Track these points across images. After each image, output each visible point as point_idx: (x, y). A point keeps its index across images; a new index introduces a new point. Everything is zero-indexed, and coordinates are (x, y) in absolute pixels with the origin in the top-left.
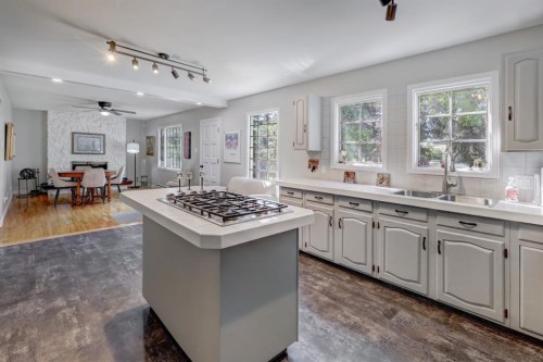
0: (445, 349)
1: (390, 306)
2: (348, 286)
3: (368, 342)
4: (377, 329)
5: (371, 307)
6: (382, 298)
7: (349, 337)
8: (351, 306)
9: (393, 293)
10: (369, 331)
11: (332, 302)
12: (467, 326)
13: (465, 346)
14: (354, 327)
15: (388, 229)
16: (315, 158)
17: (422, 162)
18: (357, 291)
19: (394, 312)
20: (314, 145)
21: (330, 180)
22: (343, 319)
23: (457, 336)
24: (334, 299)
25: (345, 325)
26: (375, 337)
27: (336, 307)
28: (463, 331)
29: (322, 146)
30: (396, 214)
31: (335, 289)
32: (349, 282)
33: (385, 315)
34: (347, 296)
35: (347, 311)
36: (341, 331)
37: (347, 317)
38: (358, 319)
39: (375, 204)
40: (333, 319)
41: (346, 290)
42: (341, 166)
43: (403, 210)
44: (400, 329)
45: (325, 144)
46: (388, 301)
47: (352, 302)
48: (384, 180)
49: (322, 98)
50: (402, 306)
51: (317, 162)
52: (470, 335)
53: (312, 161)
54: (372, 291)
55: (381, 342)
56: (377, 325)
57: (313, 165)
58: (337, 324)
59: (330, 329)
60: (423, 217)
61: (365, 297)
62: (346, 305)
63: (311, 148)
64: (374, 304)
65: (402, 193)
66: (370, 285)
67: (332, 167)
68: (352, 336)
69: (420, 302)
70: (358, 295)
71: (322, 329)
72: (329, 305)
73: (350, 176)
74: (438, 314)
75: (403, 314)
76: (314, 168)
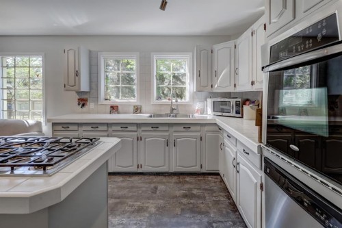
0: (185, 196)
1: (152, 186)
2: (124, 184)
3: (151, 215)
4: (152, 204)
5: (143, 192)
6: (146, 183)
7: (139, 219)
8: (131, 197)
9: (151, 177)
10: (148, 207)
11: (118, 200)
12: (188, 179)
13: (191, 190)
14: (140, 210)
15: (147, 140)
16: (84, 97)
17: (159, 98)
18: (131, 185)
19: (156, 188)
20: (84, 87)
21: (98, 113)
22: (130, 209)
23: (187, 186)
24: (119, 198)
25: (133, 212)
26: (153, 210)
27: (121, 203)
28: (187, 182)
29: (91, 87)
30: (152, 129)
31: (116, 190)
32: (122, 181)
33: (152, 193)
34: (125, 192)
35: (130, 202)
36: (132, 218)
37: (132, 206)
38: (139, 203)
39: (138, 125)
40: (124, 213)
41: (124, 188)
42: (107, 102)
43: (155, 126)
44: (163, 197)
45: (94, 86)
46: (150, 183)
47: (131, 194)
48: (137, 110)
49: (90, 52)
50: (158, 183)
51: (87, 100)
52: (191, 183)
53: (81, 100)
54: (140, 181)
55: (157, 210)
56: (151, 201)
57: (83, 102)
58: (128, 214)
59: (125, 221)
60: (166, 128)
61: (137, 187)
62: (127, 198)
63: (82, 90)
64: (144, 189)
65: (151, 116)
66: (136, 178)
67: (99, 103)
68: (140, 217)
69: (165, 176)
70: (132, 187)
71: (119, 224)
72: (116, 204)
73: (114, 109)
74: (175, 179)
75: (161, 187)
76: (83, 105)
